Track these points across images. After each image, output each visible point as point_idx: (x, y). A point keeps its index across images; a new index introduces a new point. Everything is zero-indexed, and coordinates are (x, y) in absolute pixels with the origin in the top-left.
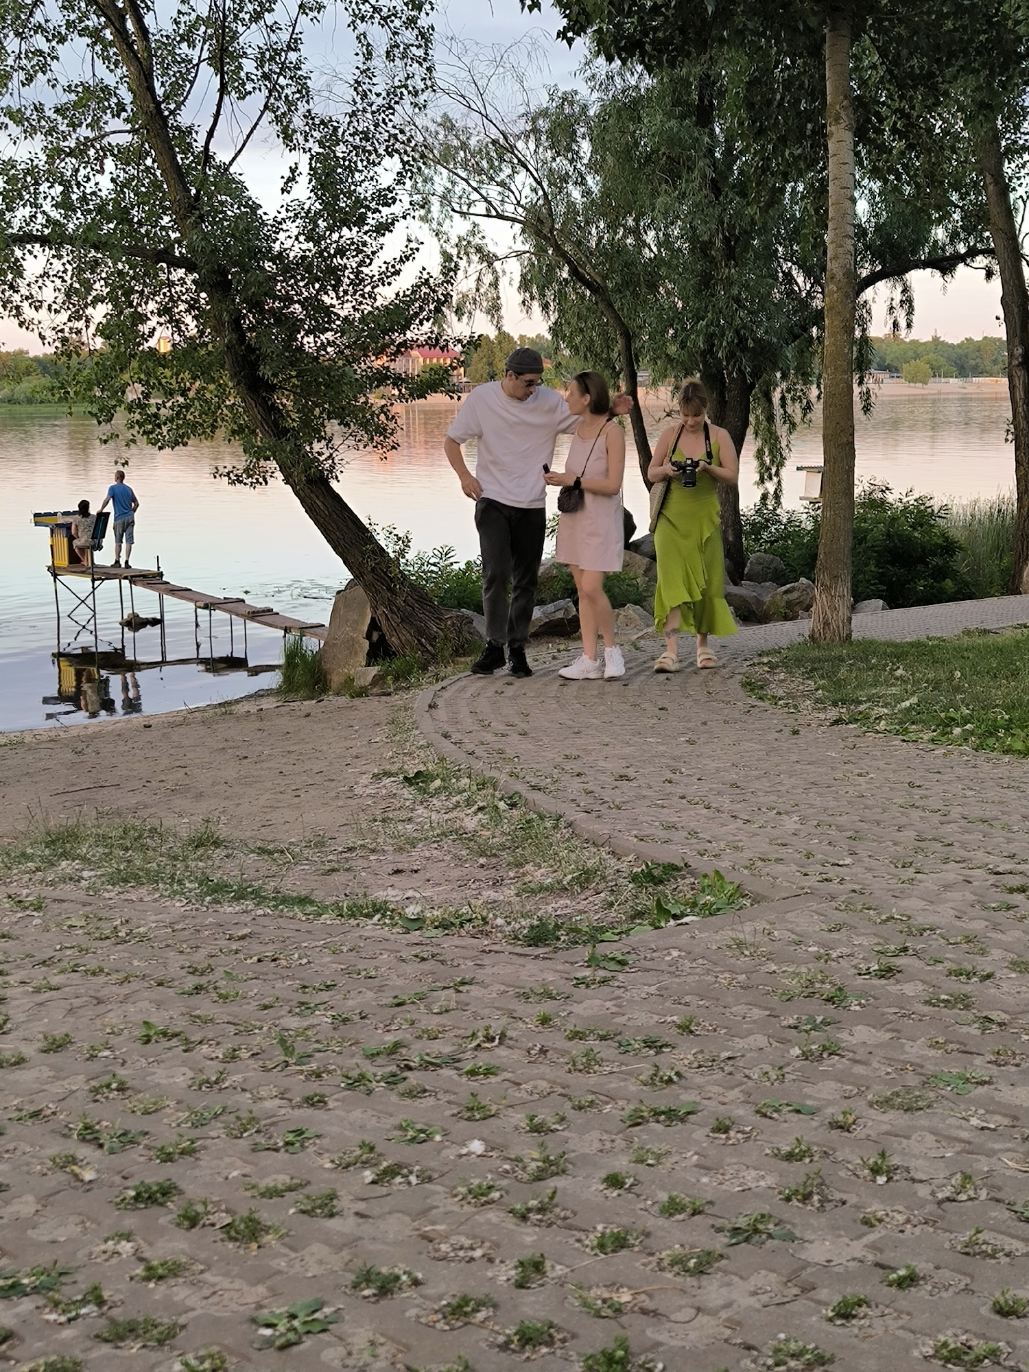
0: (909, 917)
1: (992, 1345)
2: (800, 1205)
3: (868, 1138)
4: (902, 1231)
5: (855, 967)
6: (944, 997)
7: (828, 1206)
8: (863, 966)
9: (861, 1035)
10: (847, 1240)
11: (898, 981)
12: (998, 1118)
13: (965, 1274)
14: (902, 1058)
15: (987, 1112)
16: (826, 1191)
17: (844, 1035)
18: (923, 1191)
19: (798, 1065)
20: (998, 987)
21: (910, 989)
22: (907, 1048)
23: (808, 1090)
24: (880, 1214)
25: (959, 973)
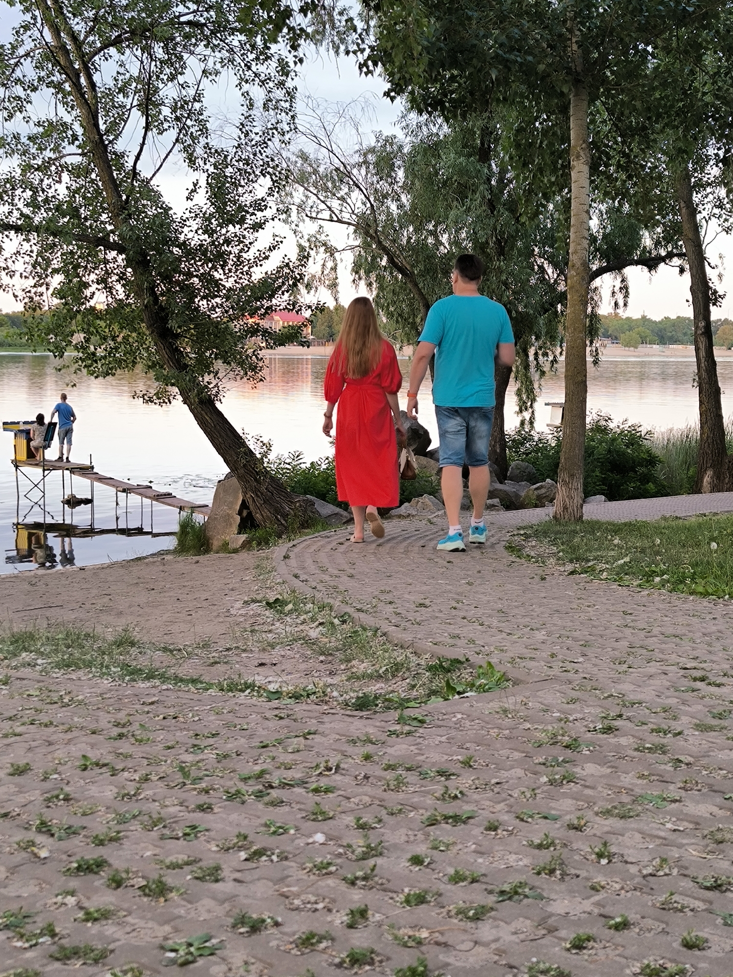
0: (624, 695)
1: (681, 966)
2: (547, 877)
3: (595, 835)
4: (618, 895)
5: (586, 726)
6: (648, 745)
7: (567, 878)
8: (591, 726)
9: (589, 770)
10: (579, 899)
11: (616, 736)
12: (686, 824)
13: (662, 922)
14: (619, 784)
15: (678, 819)
16: (565, 868)
17: (577, 770)
18: (633, 869)
19: (545, 788)
20: (686, 740)
21: (623, 741)
22: (622, 778)
23: (553, 804)
24: (603, 883)
25: (658, 731)
